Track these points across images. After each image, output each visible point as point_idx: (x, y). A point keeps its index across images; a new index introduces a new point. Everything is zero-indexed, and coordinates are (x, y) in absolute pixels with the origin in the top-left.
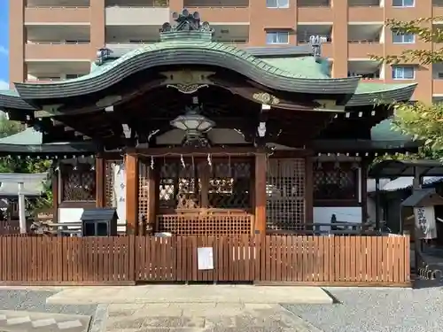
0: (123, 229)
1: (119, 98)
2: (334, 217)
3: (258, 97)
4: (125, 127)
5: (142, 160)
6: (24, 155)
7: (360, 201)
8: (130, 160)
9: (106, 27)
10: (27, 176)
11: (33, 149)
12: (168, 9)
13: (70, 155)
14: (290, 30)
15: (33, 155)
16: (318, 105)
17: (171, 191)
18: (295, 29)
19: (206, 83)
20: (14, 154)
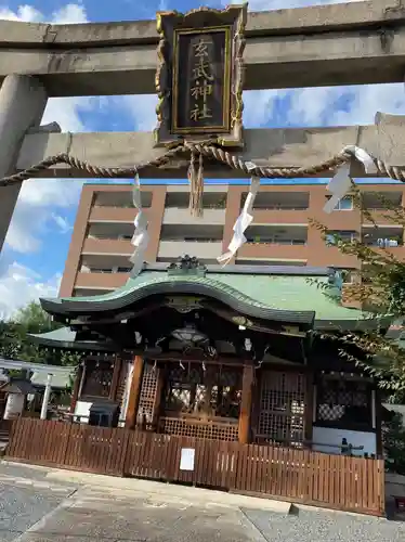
0: (123, 425)
1: (133, 314)
2: (344, 441)
3: (235, 319)
4: (137, 334)
5: (148, 362)
6: (58, 349)
7: (374, 427)
8: (138, 360)
9: (163, 226)
10: (59, 368)
11: (66, 345)
12: (225, 211)
13: (95, 353)
14: (354, 232)
15: (65, 349)
16: (285, 330)
17: (188, 396)
18: (359, 230)
19: (198, 306)
20: (51, 348)
